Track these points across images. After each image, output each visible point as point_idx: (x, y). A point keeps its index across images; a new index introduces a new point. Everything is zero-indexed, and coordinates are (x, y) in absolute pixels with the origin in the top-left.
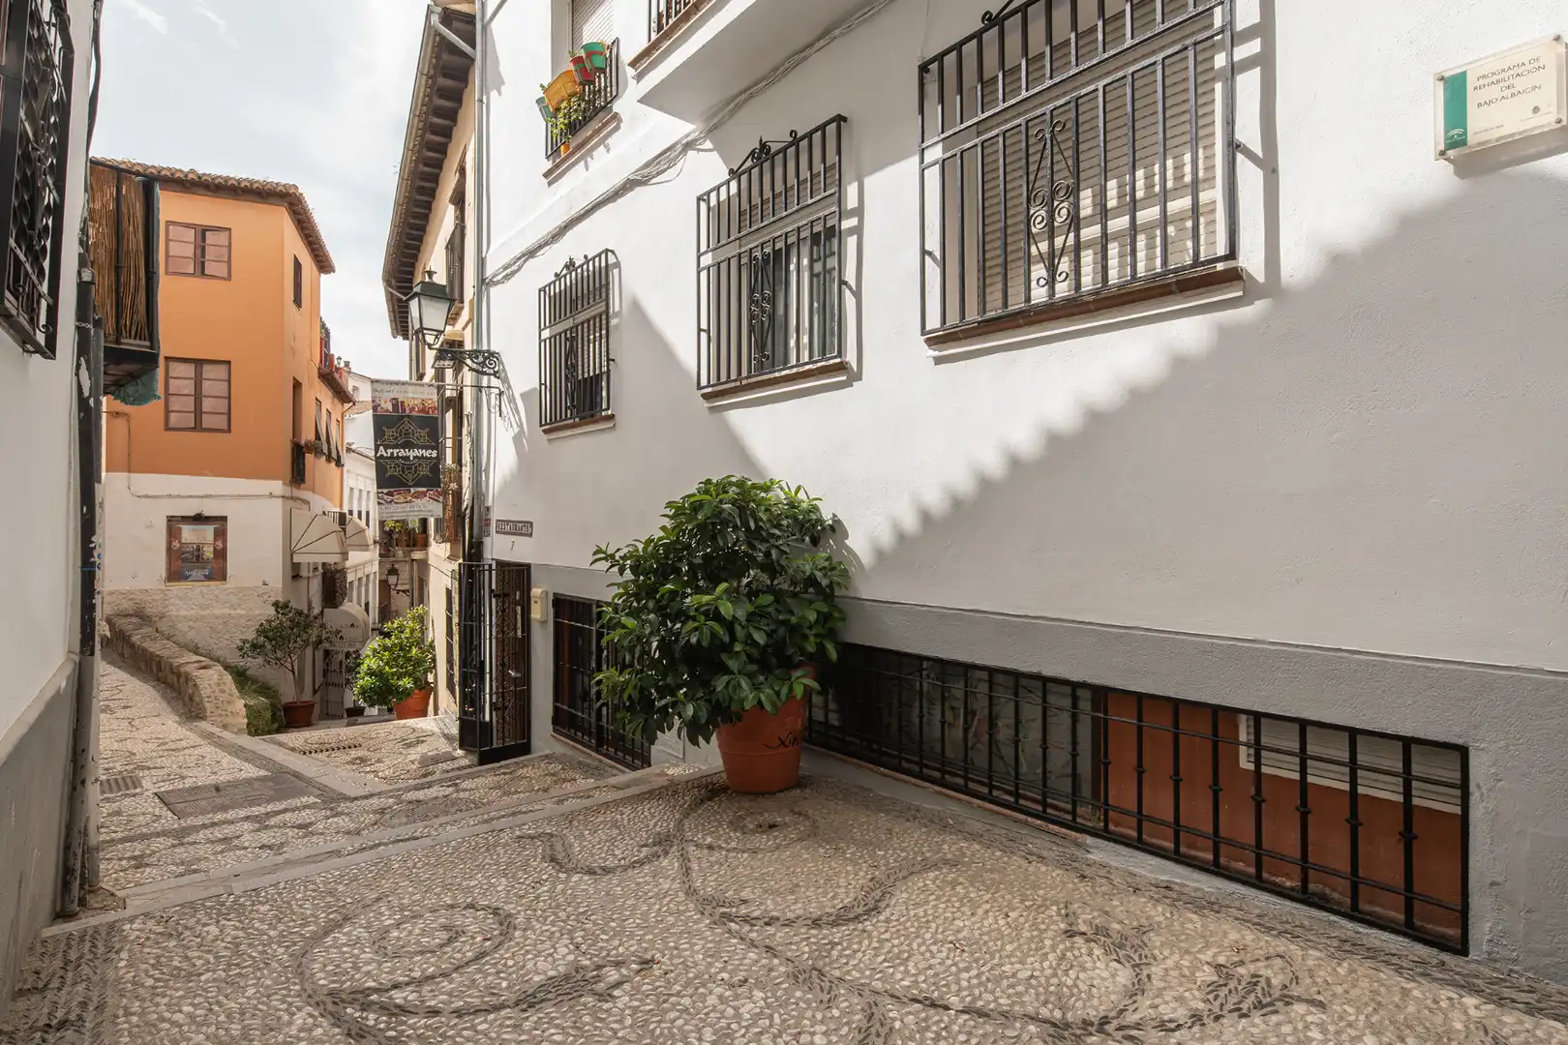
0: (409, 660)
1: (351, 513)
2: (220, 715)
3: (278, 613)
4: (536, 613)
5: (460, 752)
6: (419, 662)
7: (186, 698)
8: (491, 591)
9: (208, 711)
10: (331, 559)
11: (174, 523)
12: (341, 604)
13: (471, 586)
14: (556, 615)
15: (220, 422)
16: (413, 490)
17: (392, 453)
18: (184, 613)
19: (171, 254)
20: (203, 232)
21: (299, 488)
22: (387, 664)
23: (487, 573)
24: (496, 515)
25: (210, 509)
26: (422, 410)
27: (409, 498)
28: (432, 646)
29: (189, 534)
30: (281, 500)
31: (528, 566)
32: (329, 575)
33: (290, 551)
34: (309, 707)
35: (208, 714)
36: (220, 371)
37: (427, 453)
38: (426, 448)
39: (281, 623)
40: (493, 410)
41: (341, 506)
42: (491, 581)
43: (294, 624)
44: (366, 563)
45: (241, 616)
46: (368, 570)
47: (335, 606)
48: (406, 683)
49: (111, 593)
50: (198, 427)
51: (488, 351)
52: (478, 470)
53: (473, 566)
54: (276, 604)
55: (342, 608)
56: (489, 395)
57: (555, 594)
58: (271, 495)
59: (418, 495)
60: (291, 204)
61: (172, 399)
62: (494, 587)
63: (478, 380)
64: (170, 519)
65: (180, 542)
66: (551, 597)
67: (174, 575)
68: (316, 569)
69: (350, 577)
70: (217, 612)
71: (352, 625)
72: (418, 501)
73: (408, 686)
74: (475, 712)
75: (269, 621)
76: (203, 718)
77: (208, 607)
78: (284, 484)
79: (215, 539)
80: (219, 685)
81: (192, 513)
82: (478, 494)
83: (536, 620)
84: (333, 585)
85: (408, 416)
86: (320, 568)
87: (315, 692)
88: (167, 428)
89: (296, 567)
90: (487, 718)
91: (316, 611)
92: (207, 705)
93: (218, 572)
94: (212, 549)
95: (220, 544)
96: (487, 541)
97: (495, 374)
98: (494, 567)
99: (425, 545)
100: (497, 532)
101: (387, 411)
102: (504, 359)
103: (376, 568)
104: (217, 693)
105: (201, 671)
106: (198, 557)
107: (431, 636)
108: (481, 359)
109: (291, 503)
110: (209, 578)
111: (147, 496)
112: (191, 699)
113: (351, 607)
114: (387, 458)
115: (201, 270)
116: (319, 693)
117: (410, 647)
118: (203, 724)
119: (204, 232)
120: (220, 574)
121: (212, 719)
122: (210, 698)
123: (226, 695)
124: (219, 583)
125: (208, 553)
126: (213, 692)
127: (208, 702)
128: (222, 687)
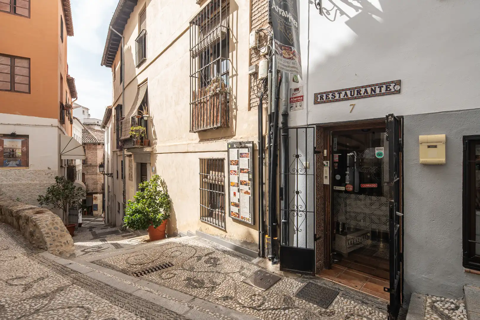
2: (57, 246)
3: (57, 182)
7: (27, 234)
9: (48, 243)
12: (75, 180)
15: (25, 88)
18: (5, 183)
25: (19, 131)
29: (9, 143)
30: (56, 129)
33: (60, 154)
35: (49, 246)
36: (25, 63)
39: (60, 187)
45: (36, 184)
47: (73, 181)
50: (12, 90)
54: (57, 178)
58: (52, 126)
65: (3, 147)
70: (23, 182)
75: (54, 186)
76: (45, 249)
77: (18, 180)
78: (58, 121)
79: (22, 146)
80: (53, 224)
81: (10, 133)
92: (47, 239)
93: (24, 162)
94: (20, 151)
95: (25, 149)
104: (53, 231)
105: (38, 215)
106: (13, 155)
109: (60, 131)
110: (19, 165)
112: (32, 234)
115: (14, 10)
118: (46, 255)
120: (25, 164)
121: (51, 249)
122: (48, 233)
123: (59, 231)
124: (25, 168)
125: (19, 153)
126: (50, 229)
127: (48, 237)
128: (55, 225)
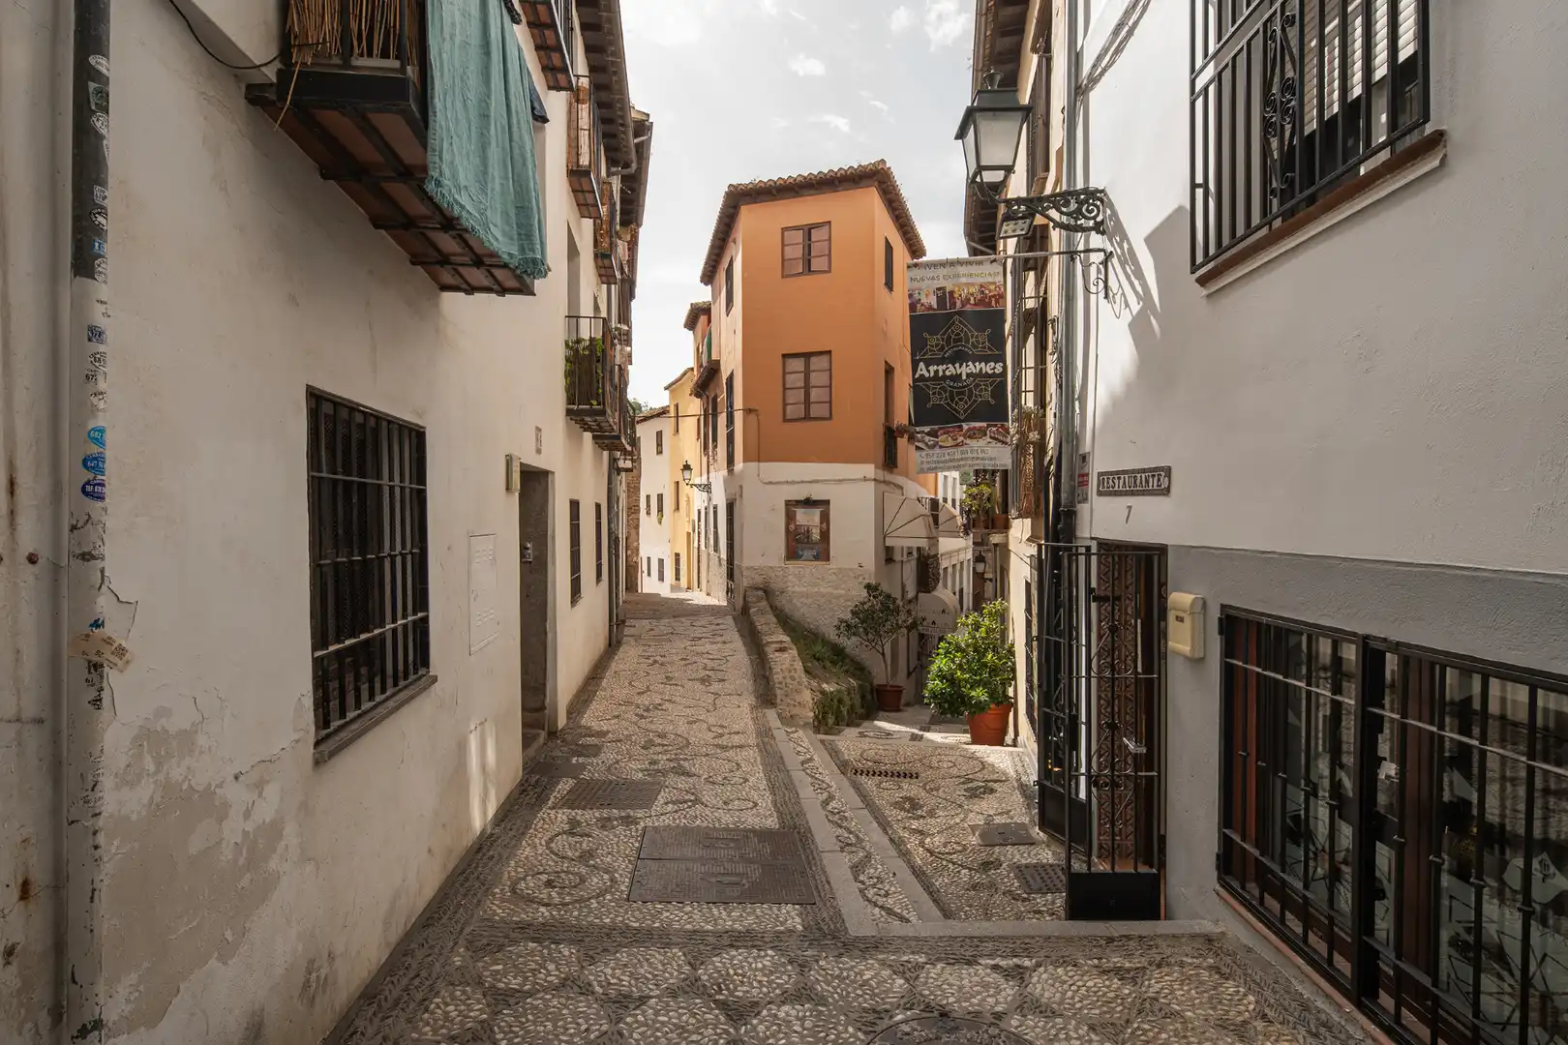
0: (985, 665)
1: (945, 500)
2: (788, 705)
3: (870, 595)
4: (1180, 640)
5: (1037, 833)
6: (994, 671)
8: (1090, 591)
9: (779, 697)
10: (923, 543)
11: (791, 506)
12: (934, 588)
13: (1057, 580)
14: (1228, 651)
15: (824, 410)
16: (965, 426)
17: (937, 372)
18: (797, 589)
19: (786, 258)
20: (808, 230)
21: (891, 472)
22: (960, 667)
23: (1082, 559)
24: (1099, 465)
25: (817, 493)
26: (980, 302)
27: (961, 439)
28: (1011, 652)
29: (803, 517)
30: (873, 483)
31: (1162, 550)
32: (922, 559)
33: (882, 534)
34: (898, 691)
35: (778, 701)
36: (824, 362)
37: (988, 368)
38: (986, 360)
39: (873, 606)
40: (1093, 289)
41: (936, 494)
42: (1088, 574)
43: (885, 608)
44: (958, 551)
45: (840, 596)
46: (962, 557)
47: (929, 592)
48: (980, 694)
49: (748, 568)
50: (807, 417)
51: (1086, 191)
52: (1070, 395)
53: (1059, 549)
54: (868, 587)
55: (935, 593)
56: (1086, 266)
57: (1223, 606)
58: (865, 479)
59: (973, 434)
60: (881, 183)
61: (789, 392)
62: (1094, 584)
63: (1069, 241)
64: (788, 503)
65: (794, 523)
66: (1215, 614)
67: (792, 554)
68: (910, 553)
69: (944, 563)
70: (823, 590)
71: (943, 611)
72: (973, 443)
73: (982, 699)
74: (1061, 775)
75: (862, 603)
76: (772, 705)
77: (815, 585)
78: (876, 467)
79: (821, 523)
80: (790, 672)
81: (802, 498)
82: (1070, 435)
83: (1178, 653)
84: (927, 570)
85: (959, 313)
86: (915, 553)
87: (909, 674)
88: (785, 420)
89: (889, 550)
90: (1083, 795)
91: (911, 595)
92: (778, 692)
93: (823, 553)
94: (819, 531)
95: (824, 527)
96: (1083, 510)
97: (1099, 228)
98: (1094, 550)
99: (1006, 527)
100: (1100, 494)
101: (930, 308)
102: (1113, 196)
103: (969, 555)
104: (789, 681)
105: (777, 654)
106: (808, 538)
107: (1011, 638)
108: (1073, 206)
109: (883, 487)
110: (817, 558)
111: (771, 483)
113: (944, 594)
114: (929, 379)
115: (808, 269)
116: (913, 674)
117: (986, 650)
118: (770, 713)
119: (810, 230)
120: (824, 555)
121: (781, 707)
122: (780, 683)
123: (795, 683)
124: (824, 563)
125: (816, 535)
126: (784, 678)
127: (779, 688)
128: (793, 673)
